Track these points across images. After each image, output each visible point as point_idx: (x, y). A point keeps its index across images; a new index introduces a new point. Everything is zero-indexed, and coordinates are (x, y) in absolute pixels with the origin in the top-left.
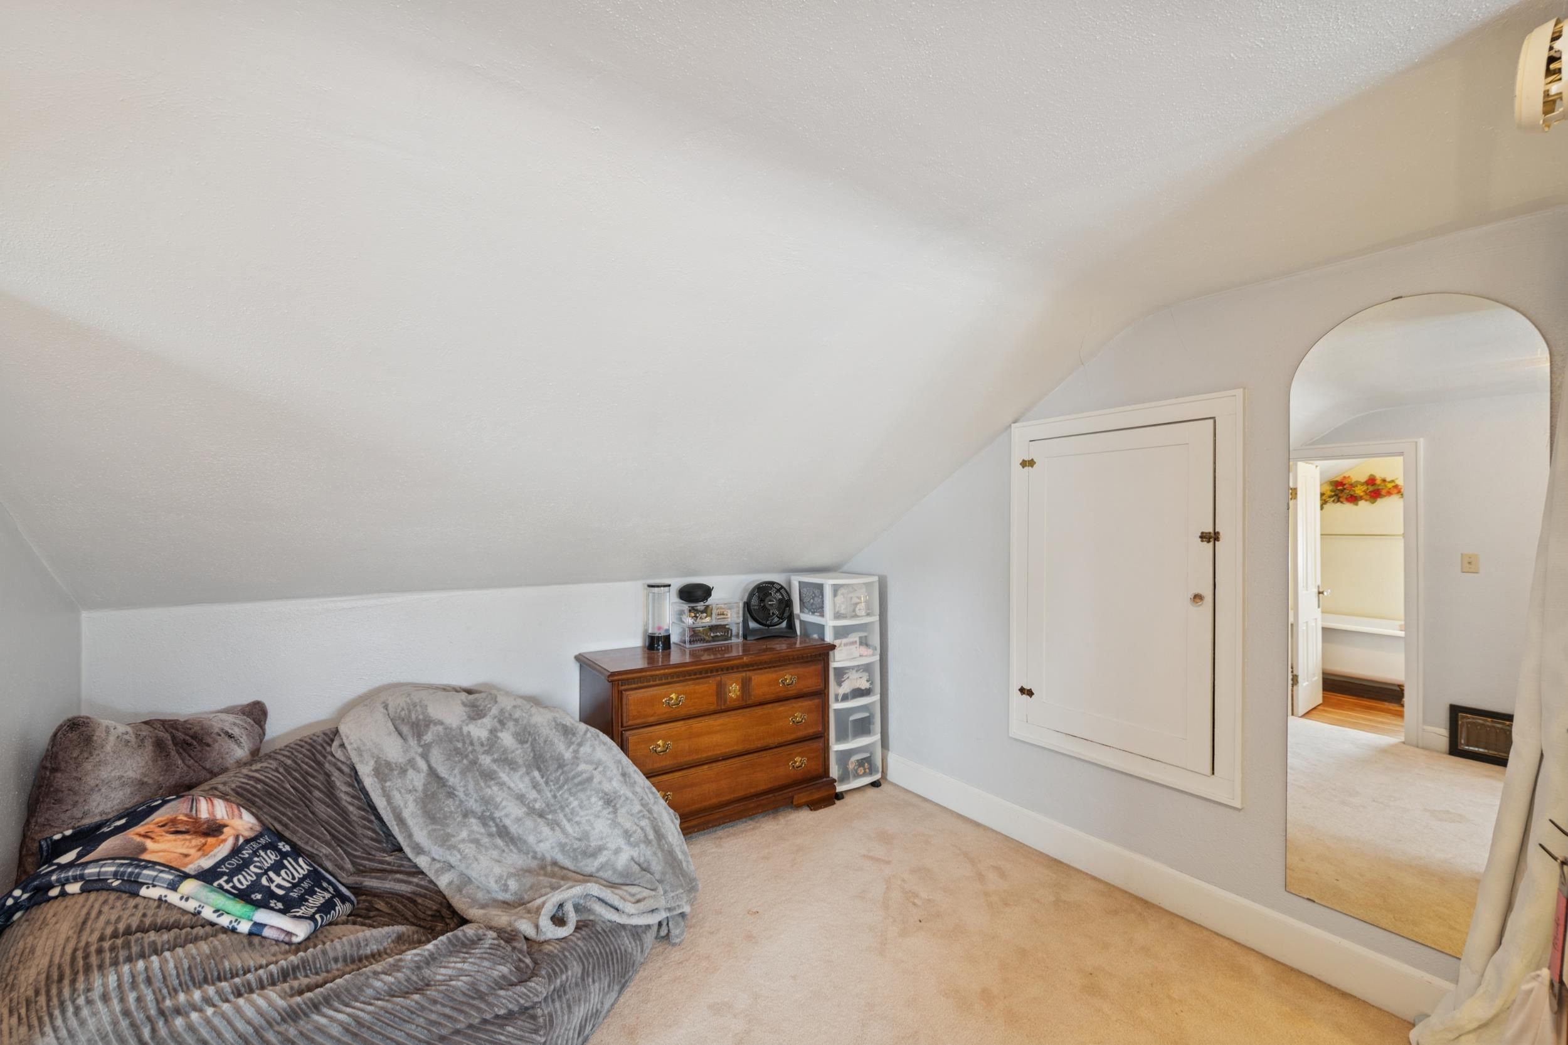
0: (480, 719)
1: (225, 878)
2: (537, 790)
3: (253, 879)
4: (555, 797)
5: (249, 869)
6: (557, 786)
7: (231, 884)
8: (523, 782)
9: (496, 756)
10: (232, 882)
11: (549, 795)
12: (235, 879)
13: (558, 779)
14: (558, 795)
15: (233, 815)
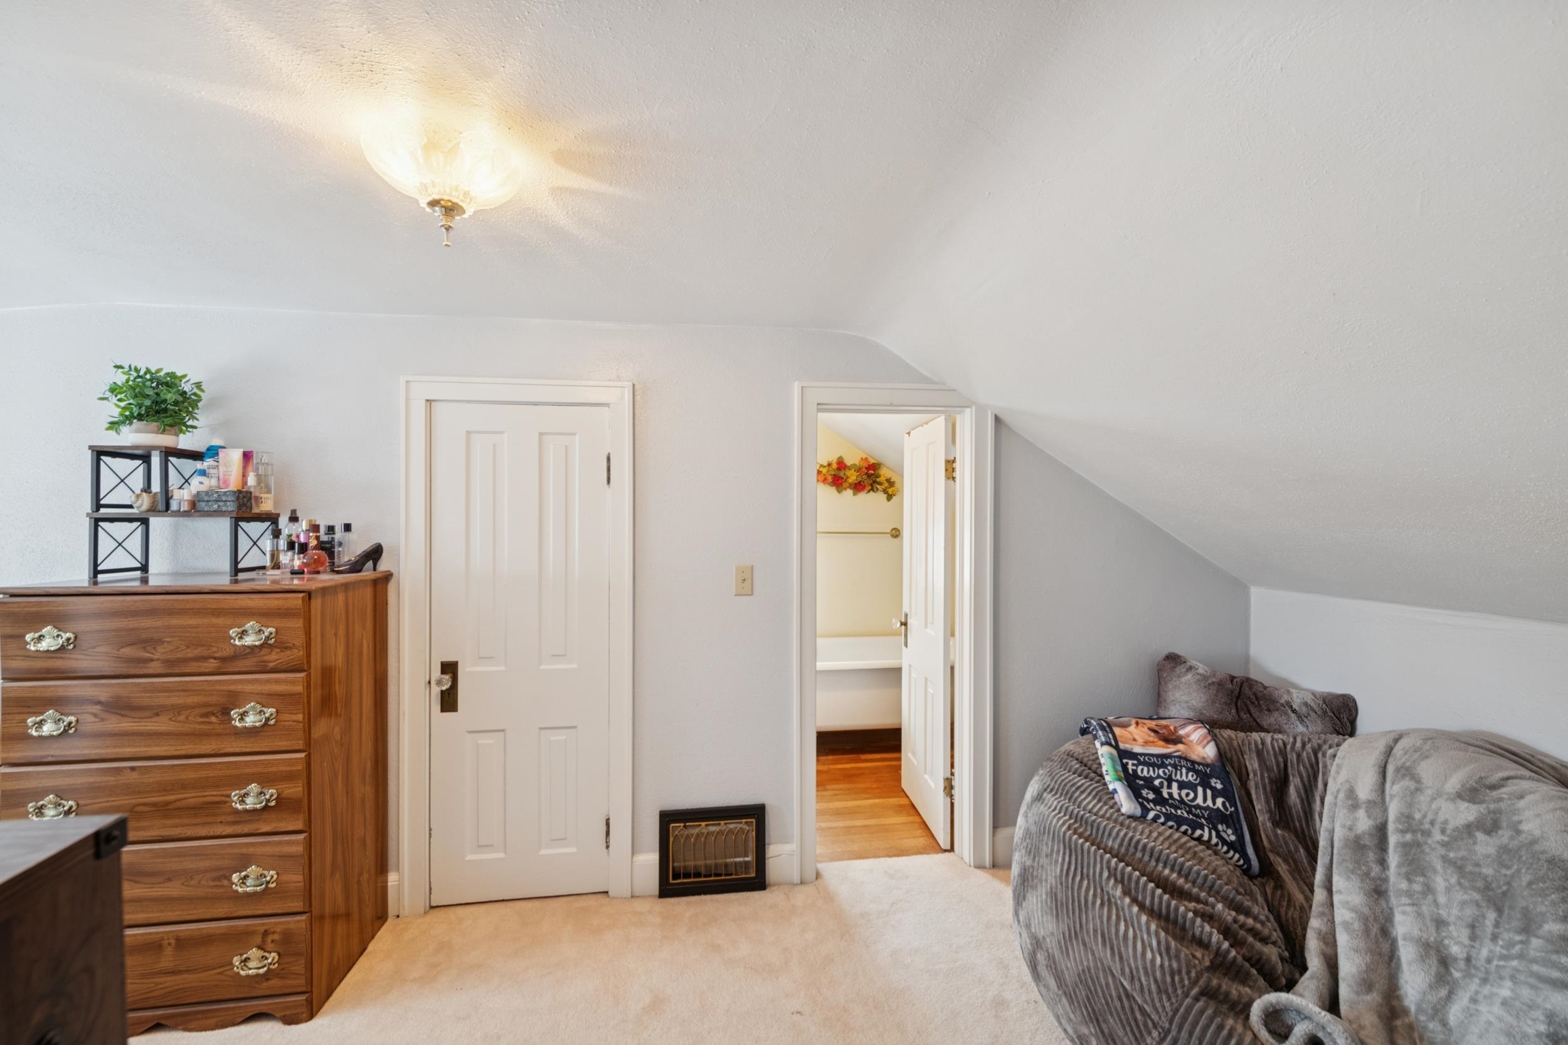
0: (1469, 801)
1: (1135, 762)
2: (1473, 933)
3: (1153, 775)
4: (1489, 961)
5: (1158, 770)
6: (1504, 952)
7: (1135, 768)
8: (1462, 909)
9: (1452, 855)
10: (1137, 767)
11: (1484, 952)
12: (1140, 768)
13: (1510, 945)
14: (1495, 962)
15: (1201, 742)
